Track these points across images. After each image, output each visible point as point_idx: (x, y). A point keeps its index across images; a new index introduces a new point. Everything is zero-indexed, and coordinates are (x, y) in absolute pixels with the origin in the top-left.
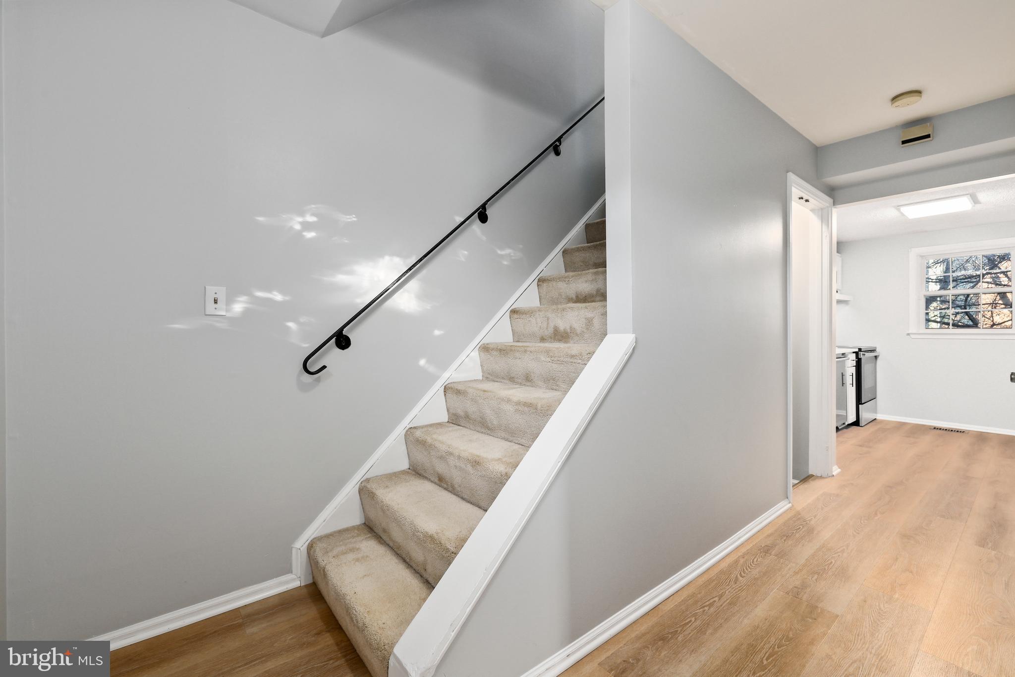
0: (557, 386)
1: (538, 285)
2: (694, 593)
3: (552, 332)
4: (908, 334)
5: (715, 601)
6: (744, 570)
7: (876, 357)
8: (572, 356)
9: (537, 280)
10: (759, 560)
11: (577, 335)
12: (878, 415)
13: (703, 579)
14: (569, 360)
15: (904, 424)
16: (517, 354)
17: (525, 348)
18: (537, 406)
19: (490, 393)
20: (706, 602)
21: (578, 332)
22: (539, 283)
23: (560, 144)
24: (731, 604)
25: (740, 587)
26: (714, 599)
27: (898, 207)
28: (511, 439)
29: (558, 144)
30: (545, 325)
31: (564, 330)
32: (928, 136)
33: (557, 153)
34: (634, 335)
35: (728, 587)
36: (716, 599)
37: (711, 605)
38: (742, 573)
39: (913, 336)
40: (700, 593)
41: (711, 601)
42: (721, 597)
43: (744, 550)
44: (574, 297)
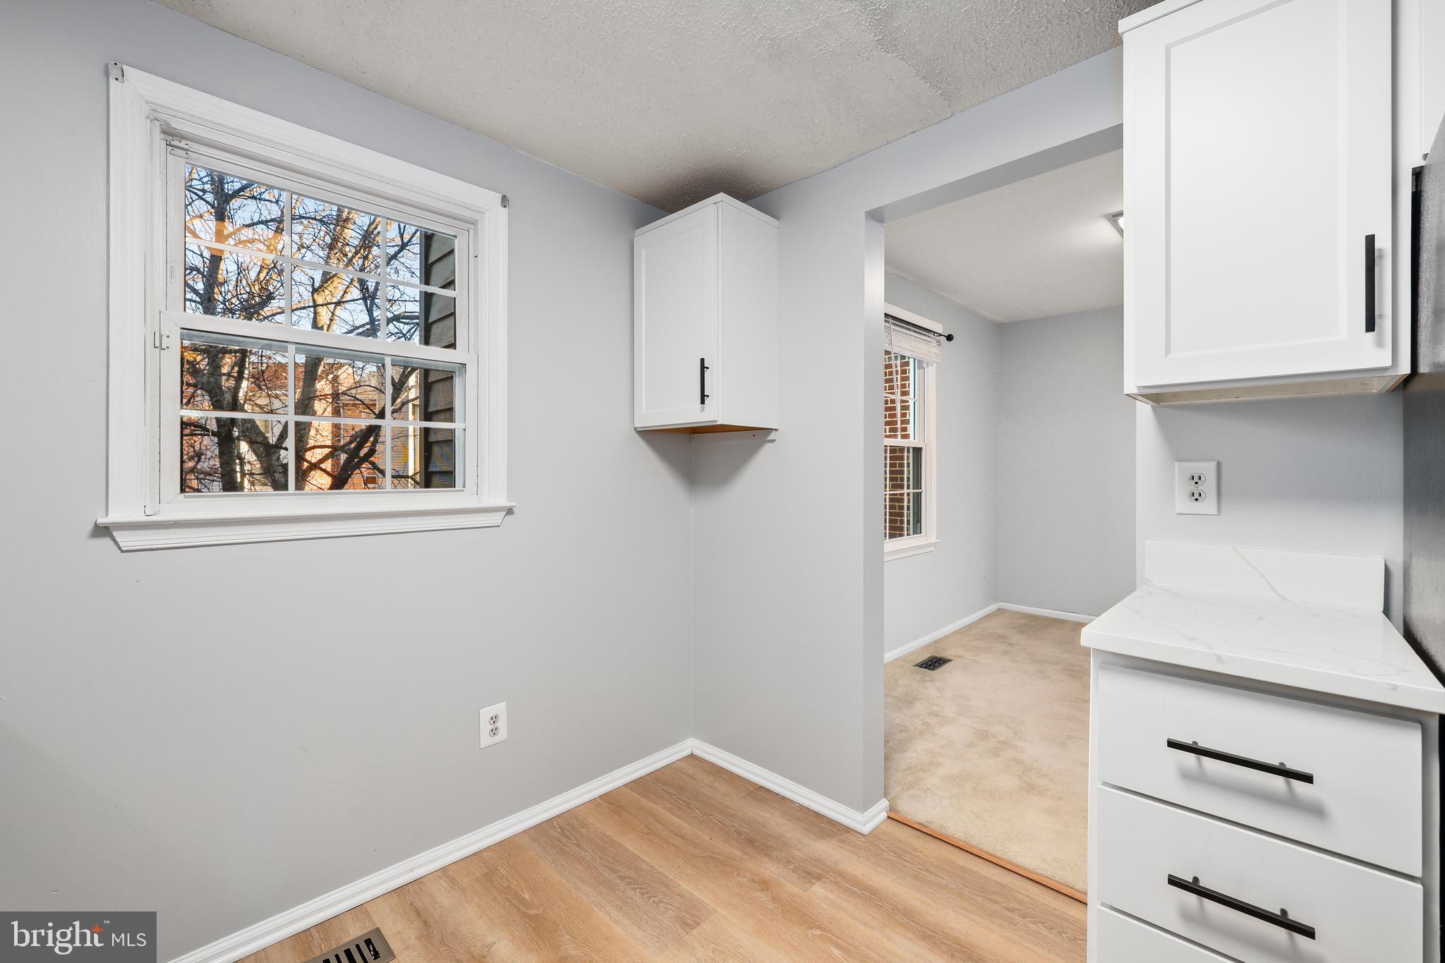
4: (102, 531)
39: (125, 539)
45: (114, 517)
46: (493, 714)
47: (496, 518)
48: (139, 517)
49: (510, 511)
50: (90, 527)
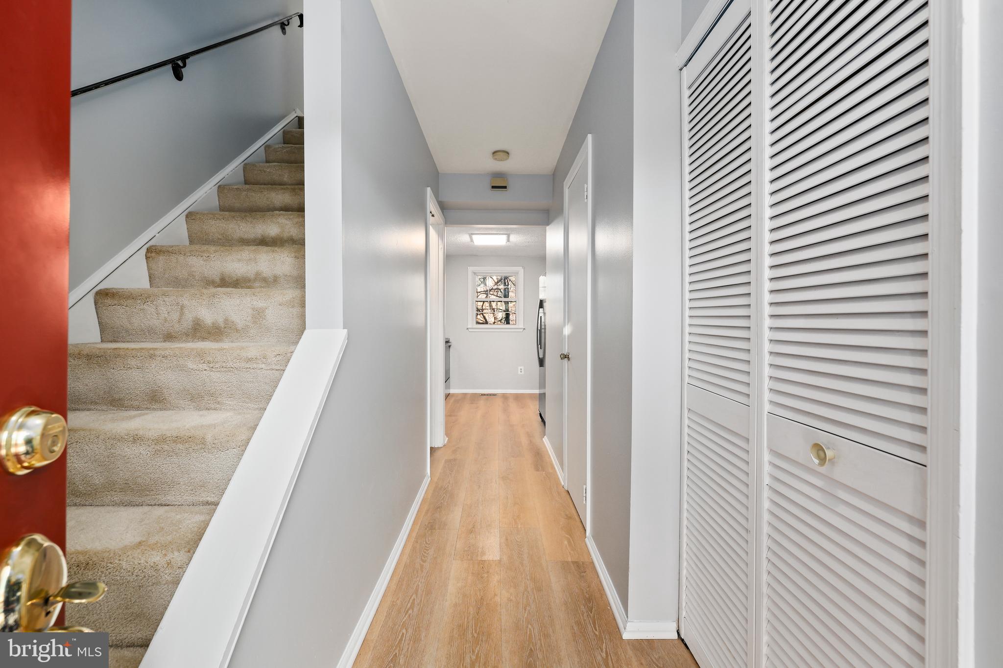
0: (218, 403)
1: (147, 258)
2: (393, 601)
3: (190, 327)
4: (468, 329)
5: (414, 599)
6: (423, 555)
7: (450, 346)
8: (249, 360)
9: (145, 250)
10: (430, 539)
11: (237, 331)
12: (451, 390)
13: (395, 582)
14: (243, 365)
15: (465, 394)
16: (133, 362)
17: (151, 352)
18: (203, 438)
19: (82, 433)
20: (407, 605)
21: (240, 326)
22: (149, 255)
23: (185, 65)
24: (427, 595)
25: (427, 573)
26: (412, 598)
27: (471, 235)
28: (140, 500)
29: (181, 65)
30: (175, 316)
31: (213, 324)
32: (505, 187)
33: (179, 76)
34: (346, 330)
35: (418, 579)
36: (414, 596)
37: (412, 607)
38: (423, 558)
39: (470, 330)
40: (398, 599)
41: (411, 601)
42: (416, 592)
43: (414, 535)
44: (217, 280)
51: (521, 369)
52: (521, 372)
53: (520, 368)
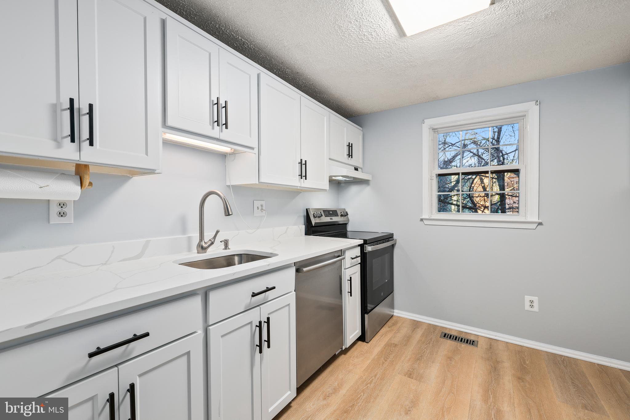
4: (422, 220)
39: (426, 222)
45: (423, 217)
46: (532, 300)
47: (534, 226)
48: (427, 217)
49: (540, 224)
50: (420, 219)
51: (532, 302)
52: (532, 306)
53: (528, 298)
